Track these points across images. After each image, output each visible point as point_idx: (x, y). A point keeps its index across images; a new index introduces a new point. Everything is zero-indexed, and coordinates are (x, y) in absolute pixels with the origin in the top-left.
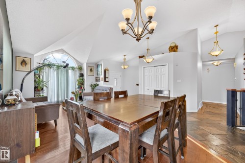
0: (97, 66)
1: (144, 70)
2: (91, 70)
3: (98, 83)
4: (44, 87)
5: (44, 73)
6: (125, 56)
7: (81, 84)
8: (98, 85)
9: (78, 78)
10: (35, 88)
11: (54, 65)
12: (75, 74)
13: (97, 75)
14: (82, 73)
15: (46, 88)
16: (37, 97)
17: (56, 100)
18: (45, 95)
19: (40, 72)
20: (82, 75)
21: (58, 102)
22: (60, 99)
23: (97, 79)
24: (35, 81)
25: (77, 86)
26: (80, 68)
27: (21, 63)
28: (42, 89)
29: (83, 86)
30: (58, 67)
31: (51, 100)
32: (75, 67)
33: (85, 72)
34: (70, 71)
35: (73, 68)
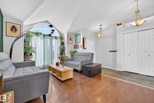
0: (76, 35)
1: (123, 36)
2: (71, 39)
3: (76, 50)
4: (33, 53)
5: (33, 40)
6: (101, 26)
7: (62, 52)
8: (76, 51)
9: (59, 46)
10: (25, 53)
11: (41, 34)
12: (58, 43)
13: (76, 43)
14: (63, 41)
15: (34, 54)
16: (27, 61)
17: (42, 64)
18: (33, 60)
19: (29, 39)
20: (63, 44)
21: (44, 66)
22: (46, 64)
23: (76, 47)
24: (25, 47)
25: (59, 53)
26: (62, 38)
27: (12, 29)
28: (31, 55)
29: (64, 53)
30: (44, 35)
31: (38, 64)
32: (57, 36)
33: (65, 41)
34: (54, 40)
35: (56, 38)
